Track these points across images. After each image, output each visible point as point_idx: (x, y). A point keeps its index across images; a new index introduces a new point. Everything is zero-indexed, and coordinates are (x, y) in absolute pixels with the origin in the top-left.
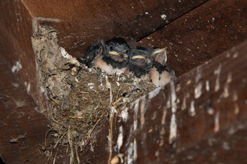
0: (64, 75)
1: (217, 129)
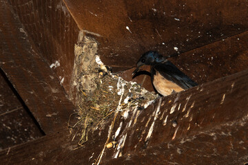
0: (94, 76)
1: (174, 138)
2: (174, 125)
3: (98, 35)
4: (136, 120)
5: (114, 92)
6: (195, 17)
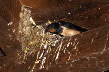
0: (29, 27)
1: (69, 59)
2: (69, 53)
4: (50, 50)
5: (40, 35)
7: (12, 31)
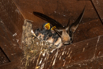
1: (64, 66)
2: (64, 60)
3: (32, 21)
4: (48, 57)
5: (39, 45)
6: (72, 15)
7: (16, 41)
